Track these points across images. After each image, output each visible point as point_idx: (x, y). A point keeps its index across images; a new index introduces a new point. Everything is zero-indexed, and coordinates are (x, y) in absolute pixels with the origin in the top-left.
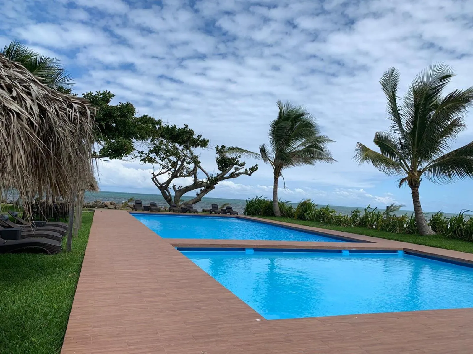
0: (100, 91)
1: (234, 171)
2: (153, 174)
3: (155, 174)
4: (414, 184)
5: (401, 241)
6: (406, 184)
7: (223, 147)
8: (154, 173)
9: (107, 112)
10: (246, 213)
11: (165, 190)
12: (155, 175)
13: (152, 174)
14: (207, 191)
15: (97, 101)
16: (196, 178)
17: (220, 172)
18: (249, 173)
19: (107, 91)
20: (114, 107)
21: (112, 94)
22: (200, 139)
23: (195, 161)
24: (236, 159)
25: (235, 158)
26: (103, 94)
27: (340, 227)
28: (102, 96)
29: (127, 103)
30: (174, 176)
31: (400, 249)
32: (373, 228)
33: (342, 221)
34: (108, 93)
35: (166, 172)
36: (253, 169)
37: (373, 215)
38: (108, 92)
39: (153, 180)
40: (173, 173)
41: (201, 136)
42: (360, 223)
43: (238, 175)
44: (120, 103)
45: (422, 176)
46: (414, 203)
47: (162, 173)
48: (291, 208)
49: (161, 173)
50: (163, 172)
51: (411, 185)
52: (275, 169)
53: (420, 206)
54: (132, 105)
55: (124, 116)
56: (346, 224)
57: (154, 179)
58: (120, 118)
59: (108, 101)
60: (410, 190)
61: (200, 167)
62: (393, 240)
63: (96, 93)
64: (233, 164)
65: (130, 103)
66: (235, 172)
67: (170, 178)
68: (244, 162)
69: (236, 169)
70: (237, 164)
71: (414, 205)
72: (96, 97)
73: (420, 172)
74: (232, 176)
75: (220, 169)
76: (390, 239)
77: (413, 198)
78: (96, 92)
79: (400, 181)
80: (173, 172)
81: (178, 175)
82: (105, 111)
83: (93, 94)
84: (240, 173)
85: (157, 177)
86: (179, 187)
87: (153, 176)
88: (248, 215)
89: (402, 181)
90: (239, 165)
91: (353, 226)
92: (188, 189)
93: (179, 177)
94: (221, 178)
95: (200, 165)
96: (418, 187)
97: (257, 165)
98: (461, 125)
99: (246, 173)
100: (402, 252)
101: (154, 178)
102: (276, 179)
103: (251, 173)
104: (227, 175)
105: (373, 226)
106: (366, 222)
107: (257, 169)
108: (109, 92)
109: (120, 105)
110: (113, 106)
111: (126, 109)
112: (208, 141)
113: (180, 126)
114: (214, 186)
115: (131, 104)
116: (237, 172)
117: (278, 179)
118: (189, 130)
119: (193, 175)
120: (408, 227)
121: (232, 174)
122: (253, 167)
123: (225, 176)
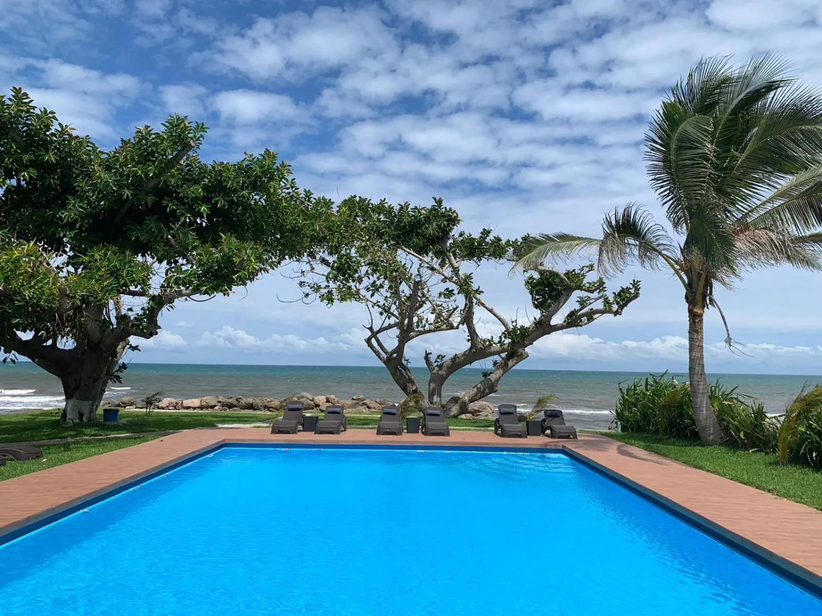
1: (578, 307)
3: (375, 329)
10: (619, 424)
11: (400, 368)
12: (375, 331)
14: (507, 364)
17: (537, 314)
18: (615, 307)
36: (625, 297)
43: (590, 316)
52: (689, 286)
64: (569, 290)
66: (581, 309)
68: (601, 279)
69: (583, 302)
70: (580, 288)
74: (573, 321)
75: (537, 304)
84: (595, 313)
86: (438, 357)
88: (627, 430)
90: (588, 290)
92: (457, 361)
94: (543, 327)
97: (636, 285)
99: (606, 309)
102: (695, 319)
103: (622, 307)
107: (636, 296)
114: (527, 349)
117: (701, 316)
121: (572, 314)
122: (624, 291)
123: (552, 323)
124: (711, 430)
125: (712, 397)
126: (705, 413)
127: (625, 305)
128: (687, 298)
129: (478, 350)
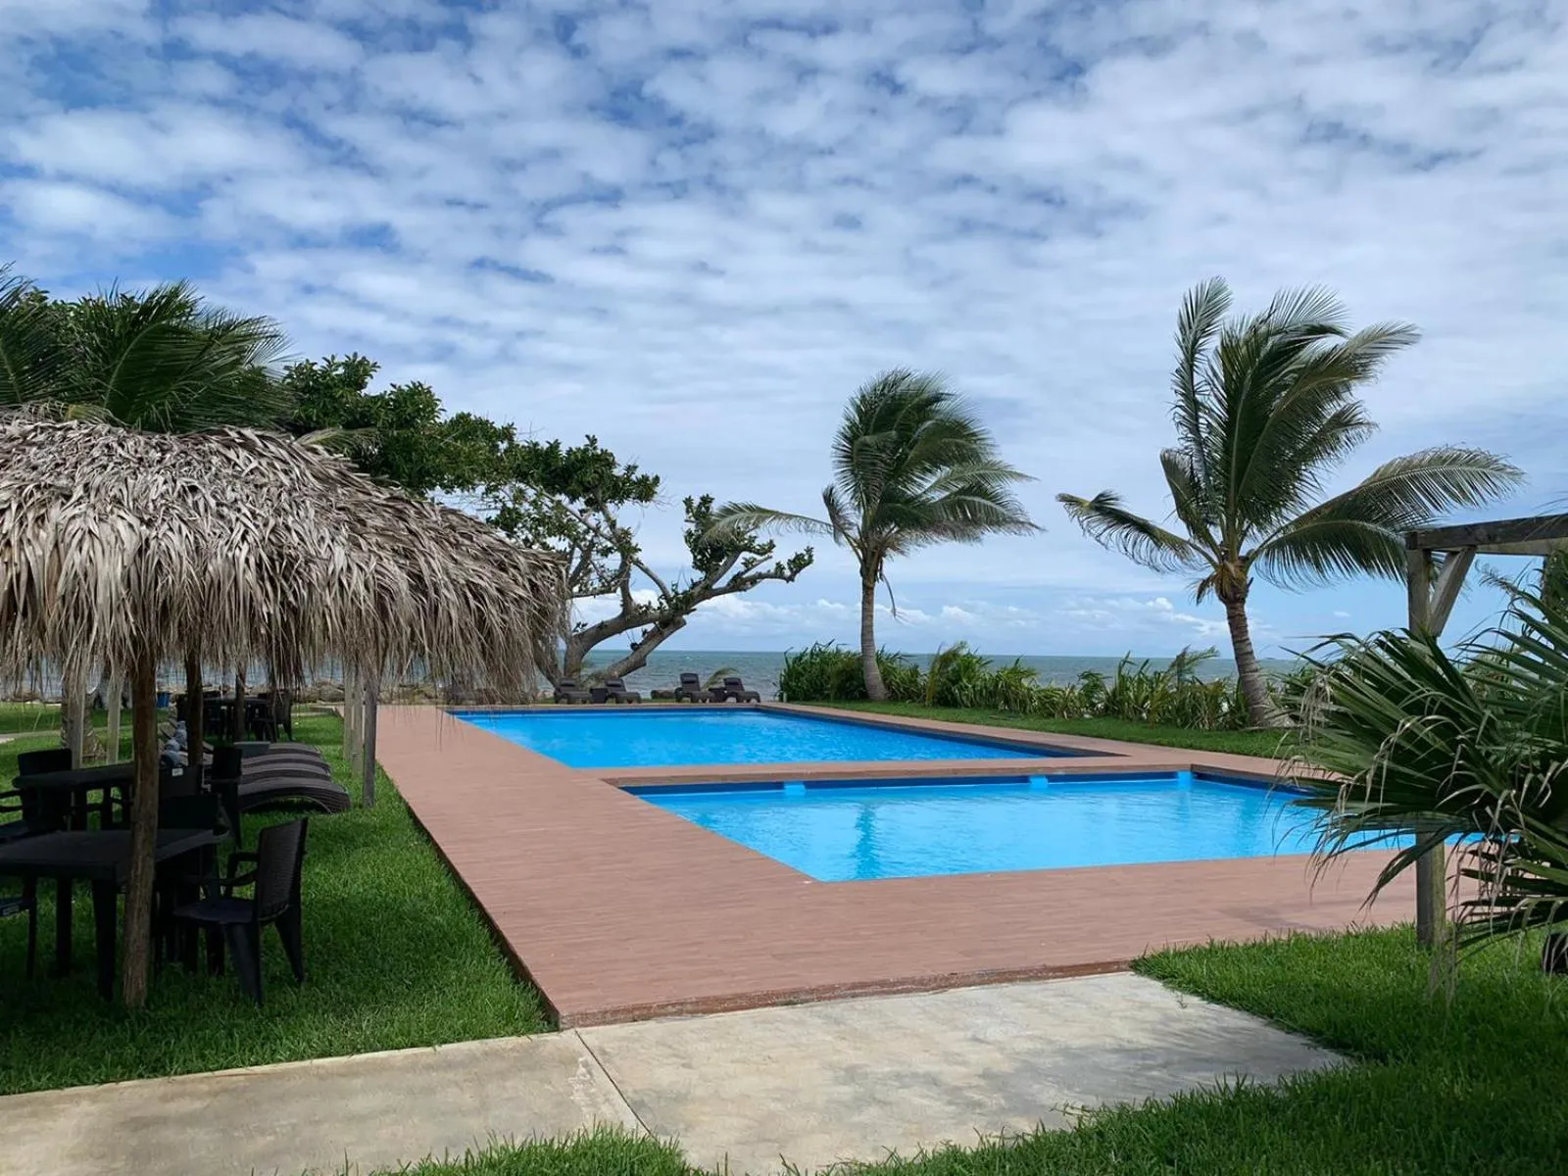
0: (333, 357)
1: (742, 568)
4: (1233, 594)
5: (1201, 749)
6: (1212, 596)
7: (706, 501)
9: (358, 417)
10: (785, 695)
14: (661, 633)
15: (328, 387)
16: (627, 598)
17: (699, 575)
18: (787, 573)
19: (355, 355)
20: (374, 397)
21: (371, 362)
22: (633, 477)
23: (624, 544)
26: (346, 365)
27: (1052, 720)
28: (341, 371)
29: (414, 384)
31: (1182, 767)
32: (1141, 719)
33: (1058, 703)
34: (360, 363)
36: (799, 563)
37: (1140, 681)
38: (359, 359)
41: (635, 467)
42: (1106, 708)
43: (753, 581)
44: (394, 386)
45: (1252, 572)
46: (1234, 644)
48: (915, 672)
51: (1224, 597)
52: (864, 562)
53: (1251, 653)
54: (429, 392)
55: (406, 423)
56: (1069, 712)
58: (395, 433)
59: (362, 385)
60: (1222, 608)
61: (638, 563)
62: (1181, 747)
63: (325, 364)
64: (738, 550)
65: (421, 385)
66: (746, 571)
68: (771, 541)
69: (748, 564)
70: (749, 549)
71: (1235, 650)
72: (325, 373)
73: (1247, 561)
74: (738, 585)
75: (698, 565)
76: (1172, 745)
77: (1232, 632)
78: (325, 359)
79: (1198, 585)
81: (576, 589)
82: (351, 412)
83: (315, 368)
84: (761, 576)
86: (578, 625)
88: (790, 700)
89: (1204, 585)
90: (758, 552)
91: (1087, 716)
92: (604, 631)
93: (577, 596)
94: (707, 592)
95: (638, 556)
96: (1243, 601)
97: (809, 550)
98: (1361, 423)
99: (778, 573)
100: (1189, 773)
102: (868, 591)
103: (794, 574)
104: (722, 582)
105: (1141, 713)
106: (1121, 703)
107: (810, 561)
108: (364, 358)
109: (392, 392)
110: (372, 394)
111: (412, 404)
112: (657, 479)
113: (571, 441)
114: (684, 617)
115: (425, 387)
116: (752, 572)
117: (872, 589)
118: (599, 452)
119: (619, 590)
120: (1232, 711)
121: (736, 578)
122: (799, 557)
123: (714, 587)
124: (880, 691)
125: (879, 660)
126: (874, 675)
127: (798, 572)
128: (861, 572)
129: (631, 616)
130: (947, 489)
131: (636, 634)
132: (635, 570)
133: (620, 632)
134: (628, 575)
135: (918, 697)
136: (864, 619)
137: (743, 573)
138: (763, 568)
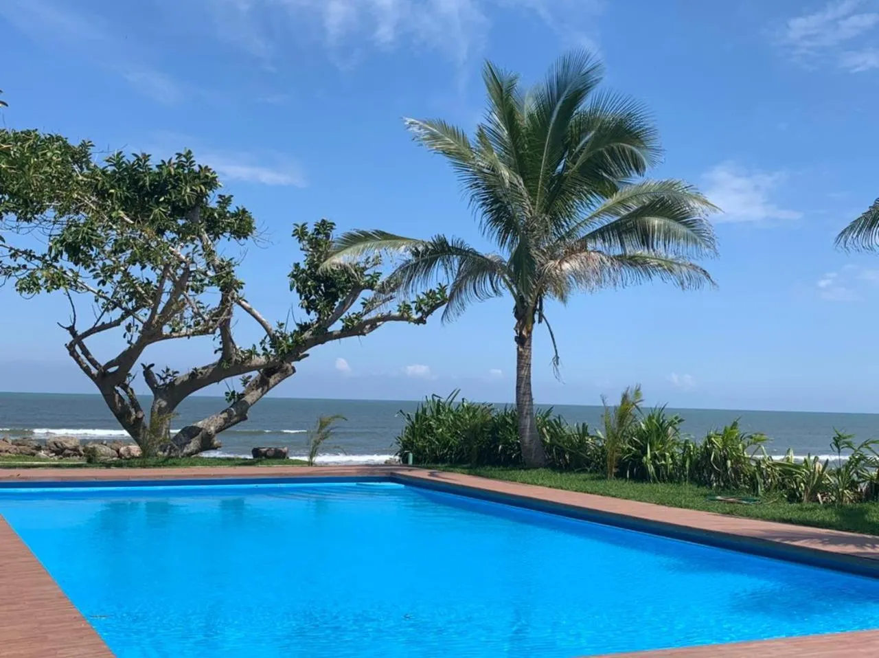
1: (361, 310)
2: (72, 329)
3: (80, 330)
7: (325, 227)
8: (76, 329)
10: (410, 459)
11: (118, 388)
12: (79, 333)
13: (67, 329)
14: (267, 383)
16: (227, 340)
17: (310, 316)
18: (416, 314)
23: (224, 278)
24: (365, 269)
25: (362, 265)
30: (151, 334)
35: (117, 323)
39: (72, 353)
40: (147, 325)
41: (233, 196)
43: (373, 324)
47: (104, 327)
49: (99, 324)
50: (107, 322)
57: (77, 348)
61: (241, 302)
64: (357, 289)
66: (365, 314)
67: (134, 341)
69: (369, 305)
70: (370, 286)
75: (311, 305)
80: (145, 319)
81: (166, 330)
84: (385, 318)
85: (85, 341)
86: (168, 372)
87: (70, 338)
88: (418, 462)
90: (380, 291)
92: (196, 380)
93: (167, 337)
94: (317, 335)
95: (241, 292)
97: (443, 288)
99: (404, 316)
101: (76, 344)
103: (424, 315)
104: (337, 327)
114: (294, 364)
116: (372, 315)
118: (196, 168)
119: (218, 331)
121: (354, 320)
123: (330, 329)
124: (539, 456)
130: (617, 214)
131: (235, 383)
132: (236, 309)
133: (218, 381)
134: (230, 313)
135: (588, 465)
136: (519, 368)
137: (362, 315)
138: (383, 310)
